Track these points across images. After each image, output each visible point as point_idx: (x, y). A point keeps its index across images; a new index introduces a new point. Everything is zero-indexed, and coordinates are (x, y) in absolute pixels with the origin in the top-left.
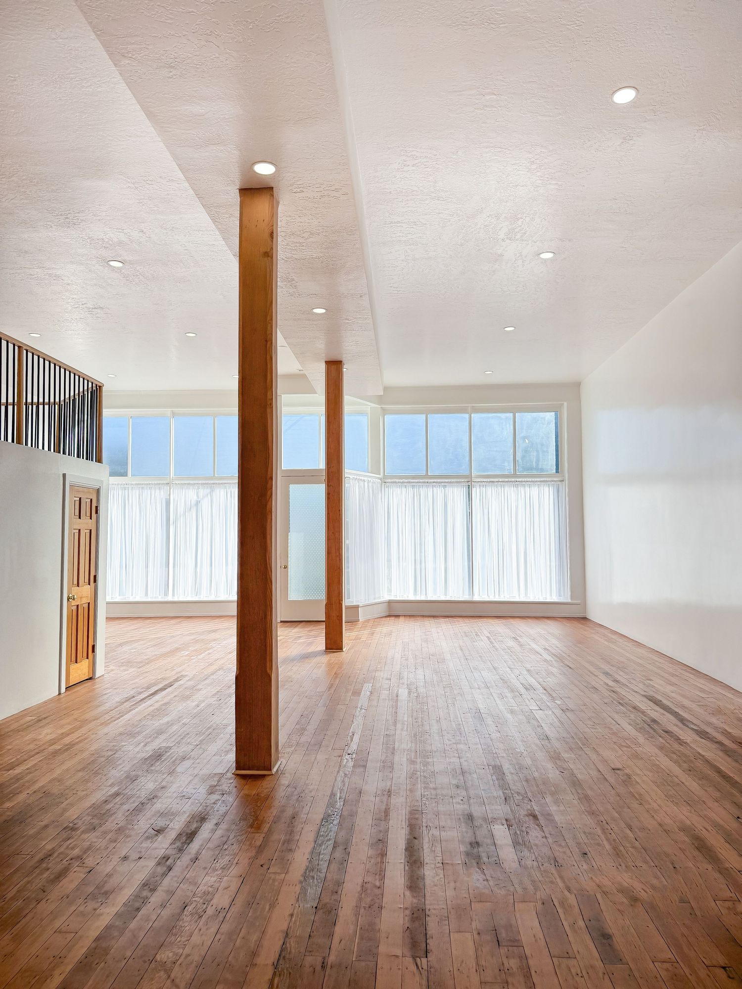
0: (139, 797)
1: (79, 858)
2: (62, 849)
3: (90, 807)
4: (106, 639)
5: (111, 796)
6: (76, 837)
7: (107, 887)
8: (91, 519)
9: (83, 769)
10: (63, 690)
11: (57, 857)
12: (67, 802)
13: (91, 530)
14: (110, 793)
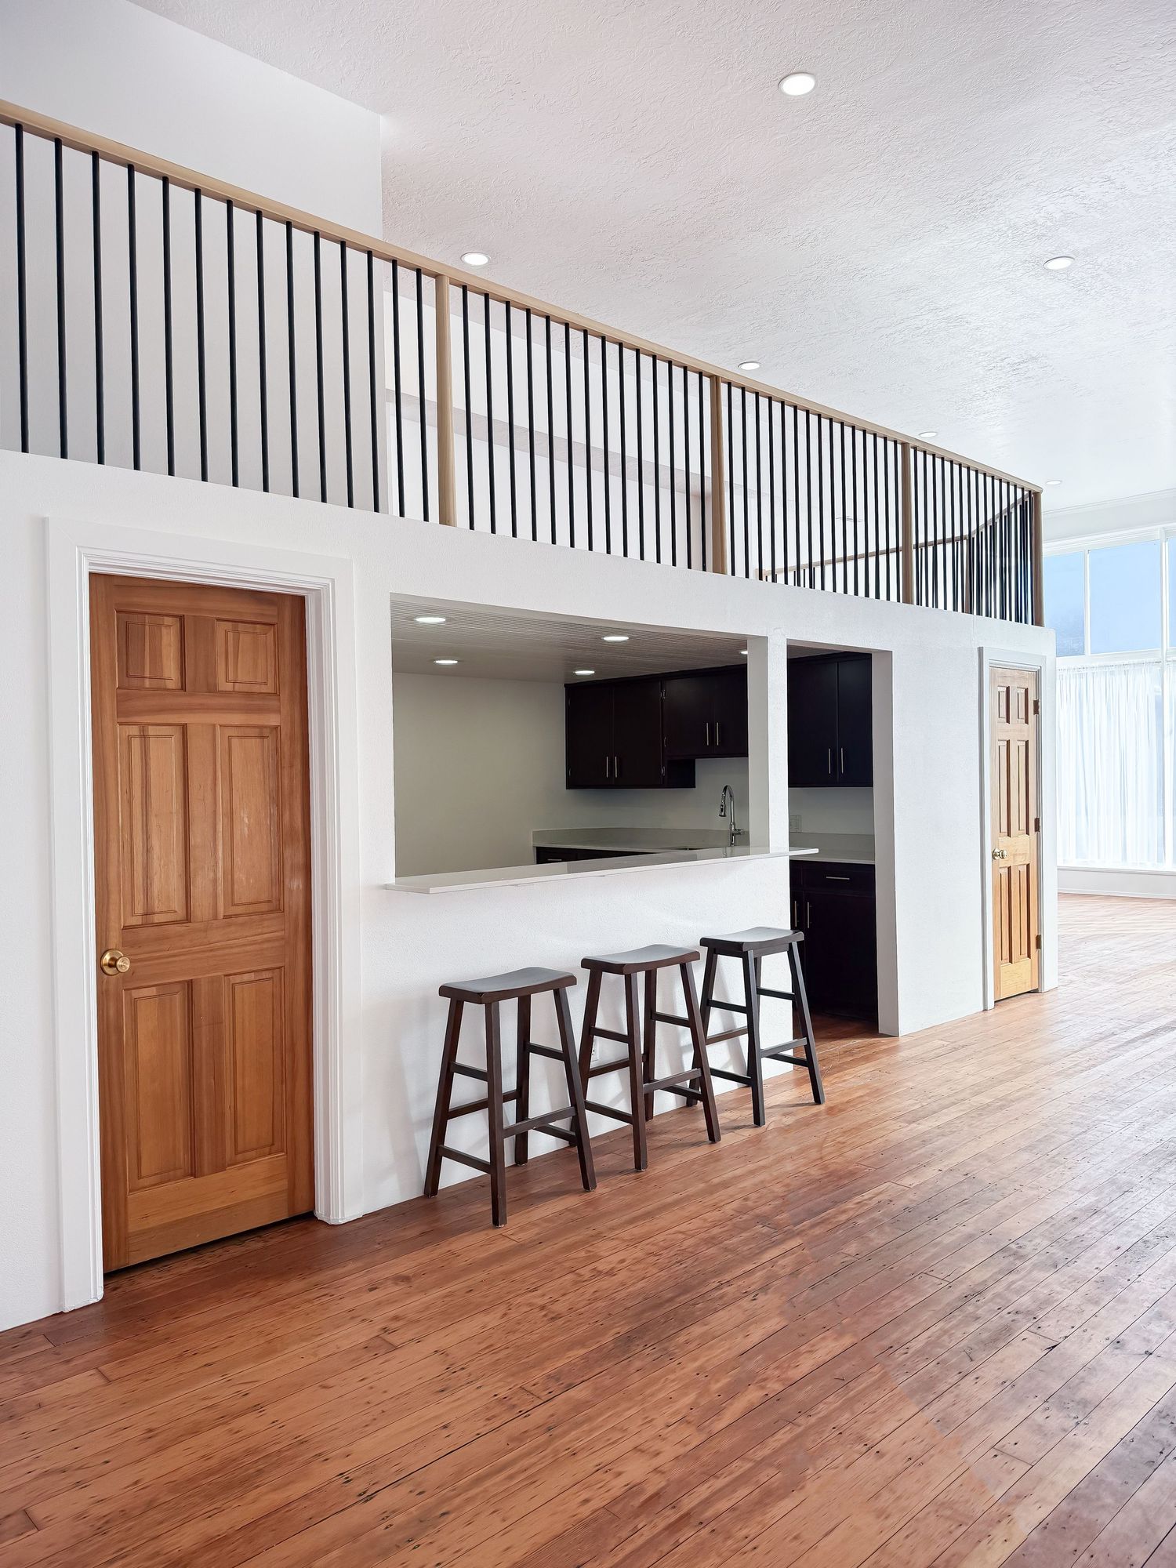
0: (1136, 1227)
1: (1033, 1315)
2: (999, 1288)
3: (1046, 1222)
4: (1059, 928)
5: (1084, 1210)
6: (1023, 1273)
7: (1085, 1392)
8: (1027, 722)
9: (1029, 1148)
10: (991, 1004)
11: (991, 1300)
12: (1004, 1202)
13: (1027, 742)
14: (1080, 1205)
